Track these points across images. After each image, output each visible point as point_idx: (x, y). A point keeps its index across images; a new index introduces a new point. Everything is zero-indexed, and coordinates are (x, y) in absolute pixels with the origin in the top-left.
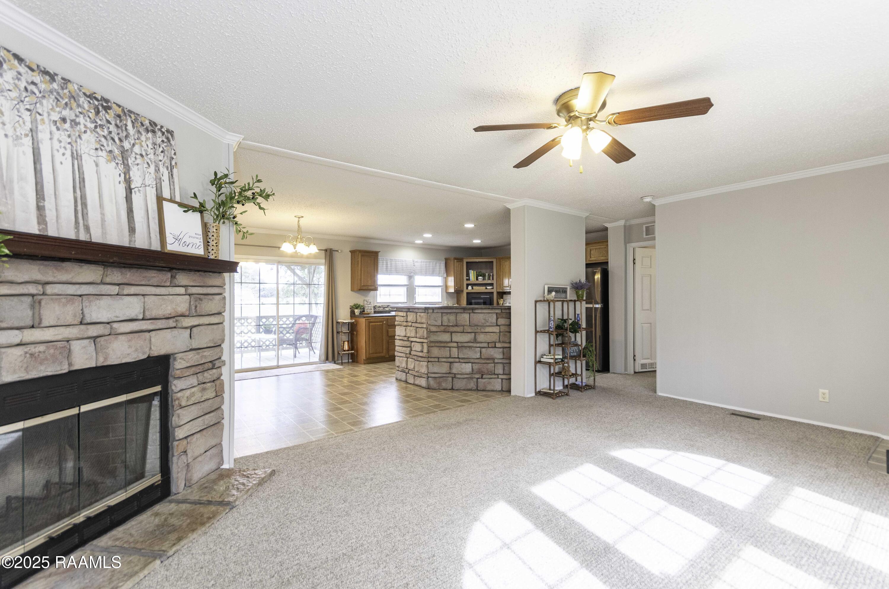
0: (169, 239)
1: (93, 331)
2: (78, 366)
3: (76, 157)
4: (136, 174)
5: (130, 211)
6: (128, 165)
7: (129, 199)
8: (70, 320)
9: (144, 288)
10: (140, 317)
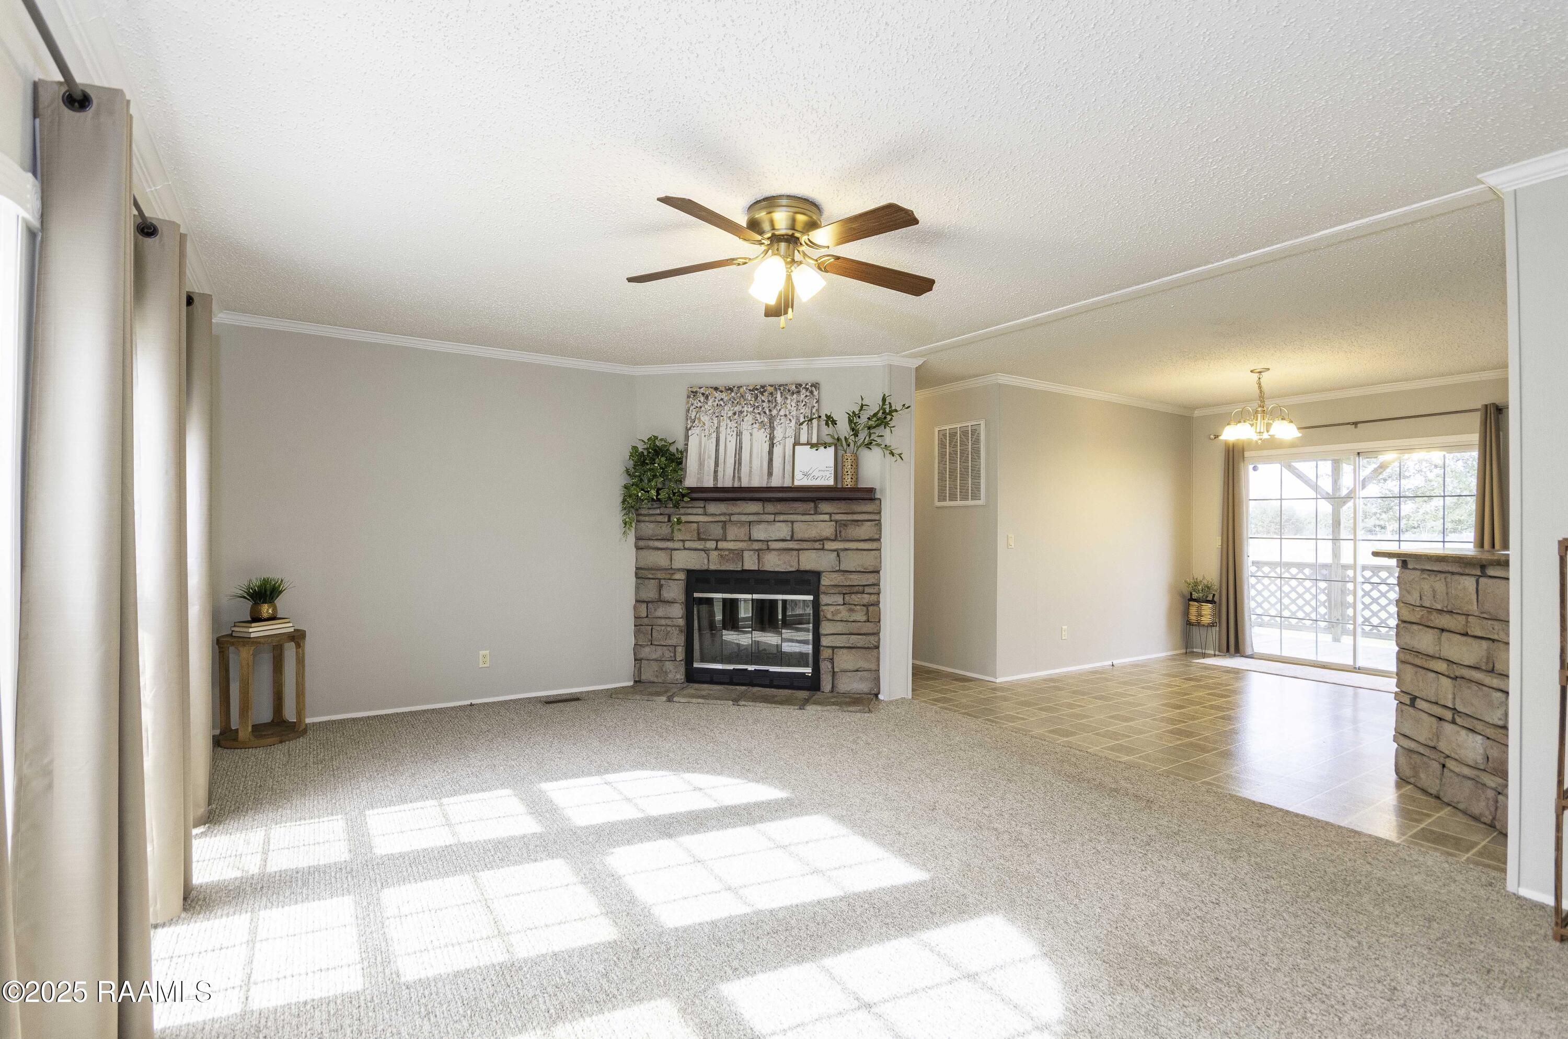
0: (798, 475)
1: (756, 546)
2: (746, 567)
3: (739, 434)
4: (779, 433)
5: (771, 461)
6: (774, 427)
7: (771, 453)
8: (742, 537)
9: (792, 516)
10: (789, 538)
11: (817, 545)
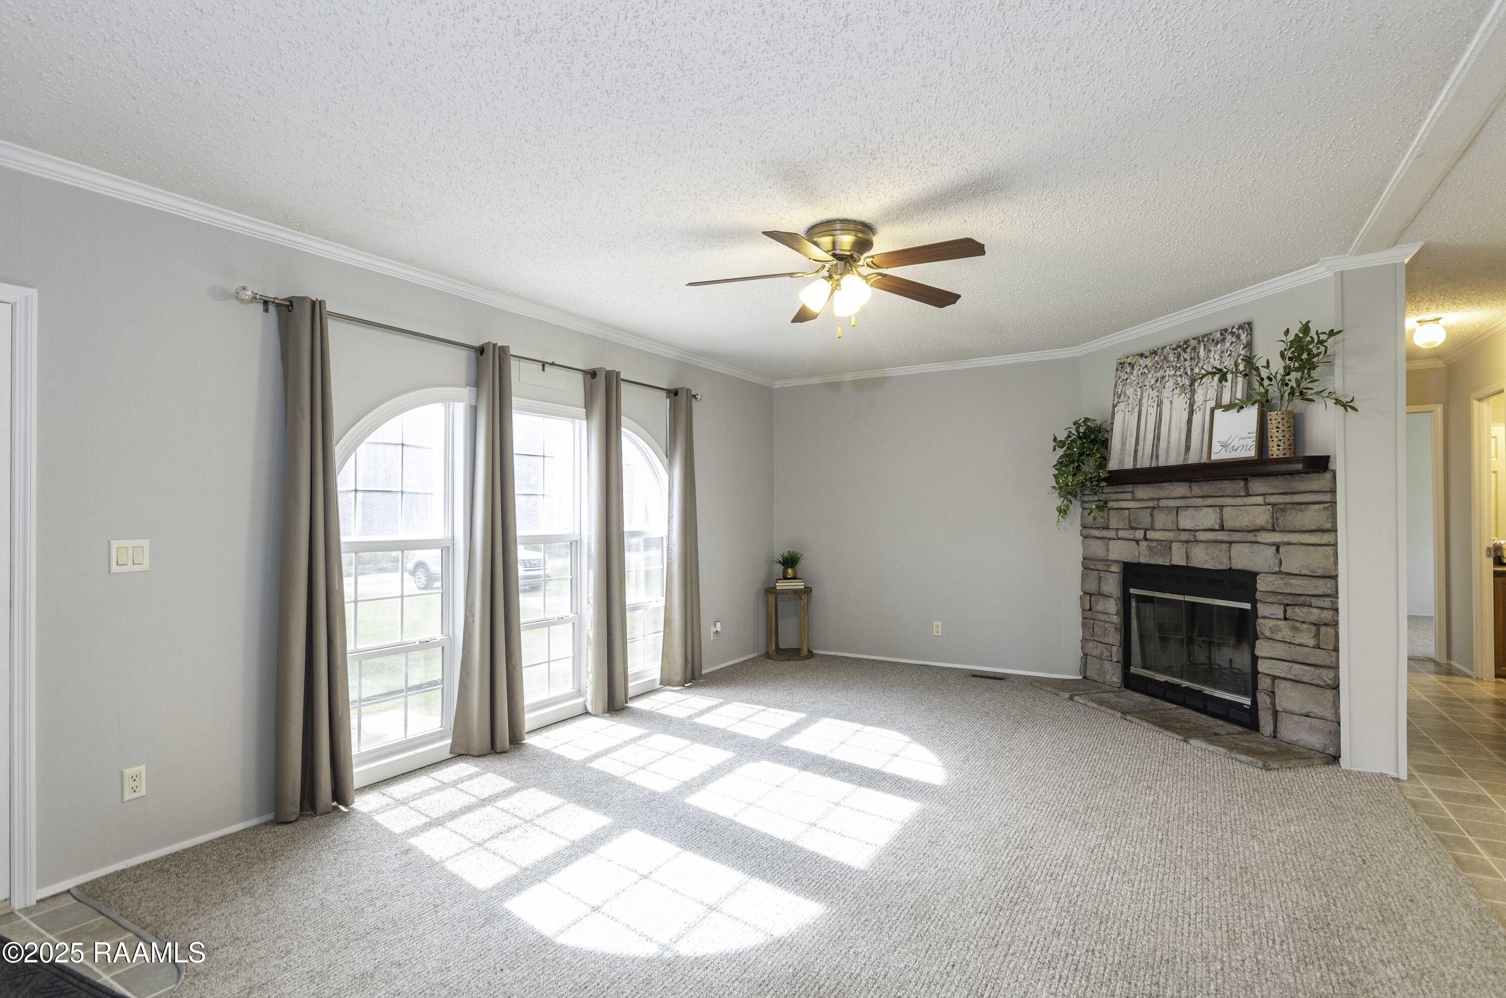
0: (1216, 447)
1: (1184, 536)
2: (1174, 562)
3: (1160, 404)
4: (1199, 397)
5: (1189, 431)
6: (1195, 389)
7: (1190, 422)
8: (1170, 526)
9: (1220, 499)
10: (1217, 527)
11: (1250, 537)
